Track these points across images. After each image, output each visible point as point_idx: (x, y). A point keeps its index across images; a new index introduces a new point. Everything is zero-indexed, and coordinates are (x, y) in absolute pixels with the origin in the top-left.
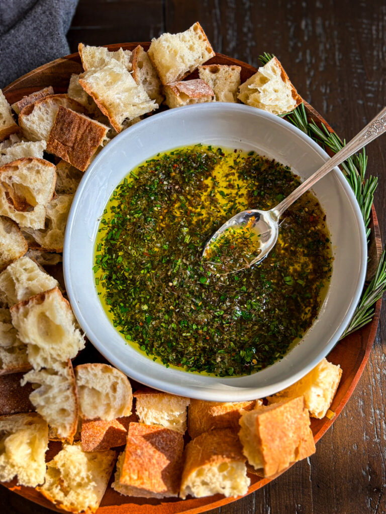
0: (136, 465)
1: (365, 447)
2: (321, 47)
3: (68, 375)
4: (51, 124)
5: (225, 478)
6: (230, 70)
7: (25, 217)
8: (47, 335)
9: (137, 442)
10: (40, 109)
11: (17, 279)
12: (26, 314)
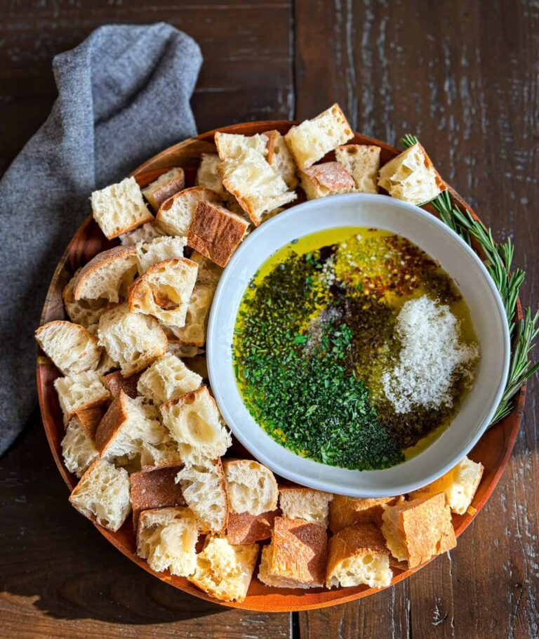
0: (284, 558)
1: (506, 542)
2: (466, 112)
3: (219, 472)
4: (190, 219)
5: (369, 569)
6: (369, 151)
7: (170, 316)
8: (196, 433)
9: (284, 536)
10: (179, 203)
11: (166, 378)
12: (176, 414)
